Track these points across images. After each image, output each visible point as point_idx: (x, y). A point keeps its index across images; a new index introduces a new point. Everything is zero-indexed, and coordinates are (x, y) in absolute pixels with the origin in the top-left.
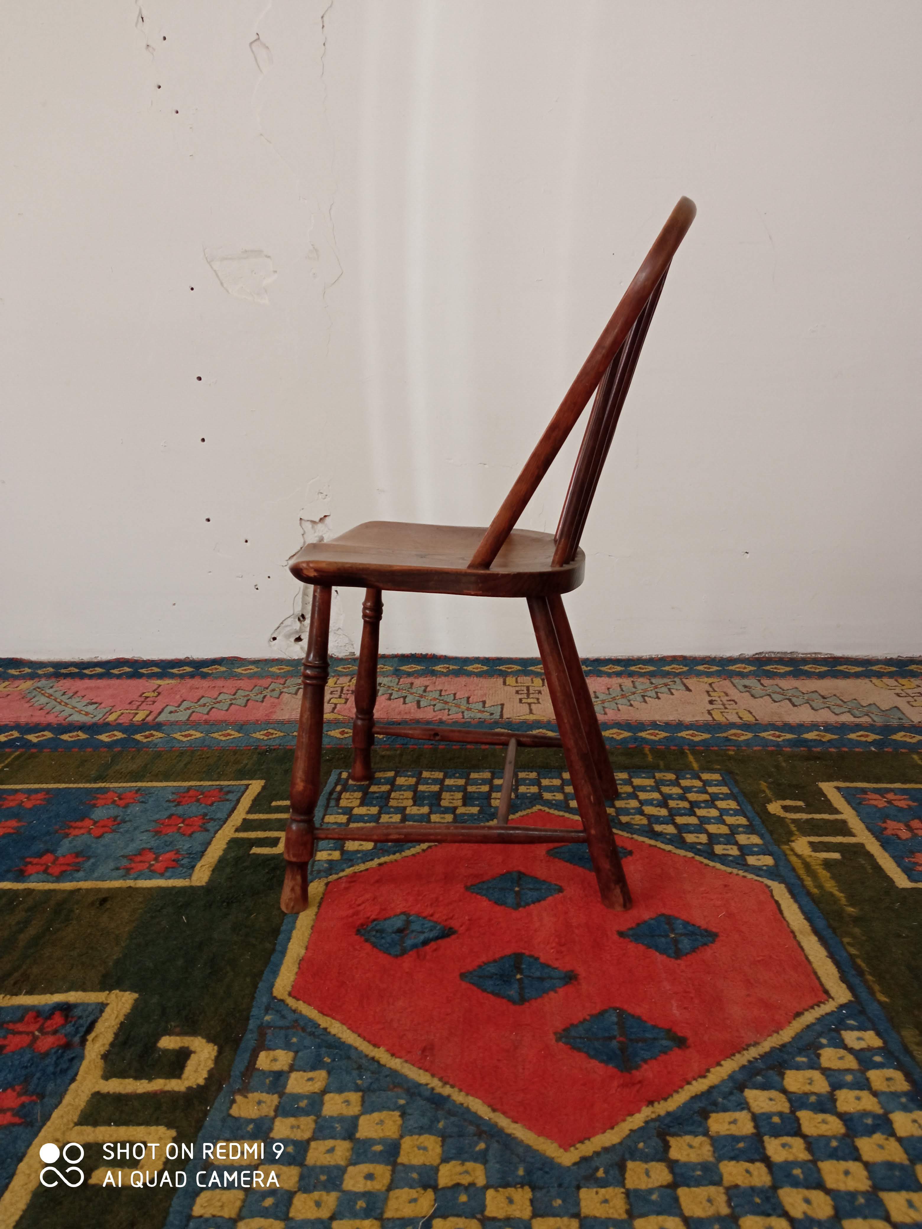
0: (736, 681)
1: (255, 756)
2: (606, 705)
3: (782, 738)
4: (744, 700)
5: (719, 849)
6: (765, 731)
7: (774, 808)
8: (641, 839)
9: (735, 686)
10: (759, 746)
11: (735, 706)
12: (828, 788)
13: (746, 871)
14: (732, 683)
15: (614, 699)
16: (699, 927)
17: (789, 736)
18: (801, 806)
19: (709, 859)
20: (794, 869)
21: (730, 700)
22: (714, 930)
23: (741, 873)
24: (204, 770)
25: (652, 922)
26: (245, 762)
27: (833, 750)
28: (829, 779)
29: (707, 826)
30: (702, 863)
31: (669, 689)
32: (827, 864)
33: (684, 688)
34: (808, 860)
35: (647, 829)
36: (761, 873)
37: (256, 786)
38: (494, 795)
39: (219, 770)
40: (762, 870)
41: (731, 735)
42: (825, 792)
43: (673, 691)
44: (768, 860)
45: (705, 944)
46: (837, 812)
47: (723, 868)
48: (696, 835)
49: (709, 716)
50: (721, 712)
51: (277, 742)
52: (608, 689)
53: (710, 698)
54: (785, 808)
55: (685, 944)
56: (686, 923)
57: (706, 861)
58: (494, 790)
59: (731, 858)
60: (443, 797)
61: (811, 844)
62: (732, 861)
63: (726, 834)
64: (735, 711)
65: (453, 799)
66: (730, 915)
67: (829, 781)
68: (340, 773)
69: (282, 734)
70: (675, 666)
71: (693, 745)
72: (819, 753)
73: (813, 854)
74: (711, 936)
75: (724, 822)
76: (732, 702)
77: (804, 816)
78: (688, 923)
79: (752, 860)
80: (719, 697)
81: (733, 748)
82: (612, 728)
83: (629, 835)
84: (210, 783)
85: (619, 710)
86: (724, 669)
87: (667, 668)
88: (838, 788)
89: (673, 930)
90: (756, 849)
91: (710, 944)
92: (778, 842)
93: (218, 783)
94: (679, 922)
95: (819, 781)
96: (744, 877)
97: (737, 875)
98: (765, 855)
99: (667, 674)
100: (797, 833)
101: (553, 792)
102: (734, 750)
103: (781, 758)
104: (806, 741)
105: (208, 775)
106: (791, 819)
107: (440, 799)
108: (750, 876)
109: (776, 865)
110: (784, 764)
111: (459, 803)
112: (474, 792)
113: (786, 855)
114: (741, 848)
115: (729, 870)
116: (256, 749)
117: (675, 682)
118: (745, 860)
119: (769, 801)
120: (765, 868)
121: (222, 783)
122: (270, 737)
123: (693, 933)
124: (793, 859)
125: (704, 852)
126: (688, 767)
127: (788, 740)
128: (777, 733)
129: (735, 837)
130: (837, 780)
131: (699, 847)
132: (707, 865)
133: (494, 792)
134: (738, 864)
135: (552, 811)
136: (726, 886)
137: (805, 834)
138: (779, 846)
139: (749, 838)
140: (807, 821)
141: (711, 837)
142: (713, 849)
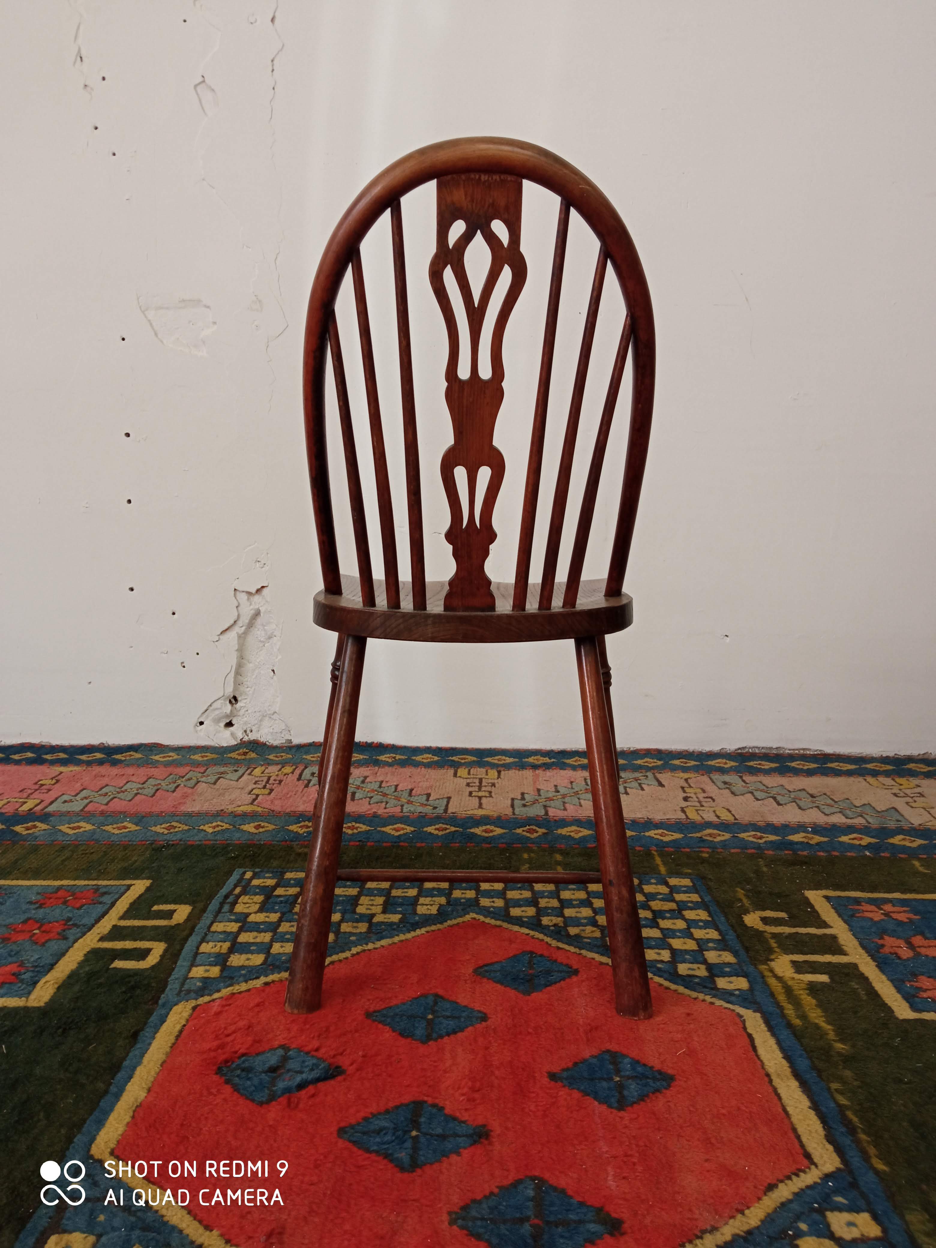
0: (716, 776)
1: (148, 852)
2: (566, 800)
3: (764, 840)
4: (724, 798)
6: (745, 831)
7: (752, 919)
8: (590, 955)
9: (713, 782)
10: (738, 848)
11: (713, 804)
12: (815, 897)
13: (715, 996)
14: (711, 779)
15: (577, 793)
16: (652, 1069)
17: (772, 838)
18: (783, 918)
19: (670, 981)
20: (772, 994)
21: (707, 797)
22: (670, 1071)
23: (708, 998)
24: (84, 867)
25: (594, 1061)
26: (135, 858)
27: (822, 854)
28: (817, 886)
29: (671, 941)
30: (661, 985)
31: (640, 784)
32: (813, 989)
33: (656, 783)
34: (790, 983)
35: (599, 943)
36: (732, 998)
37: (139, 886)
38: (422, 900)
39: (100, 868)
40: (734, 995)
41: (706, 835)
42: (812, 901)
43: (643, 786)
44: (742, 983)
45: (658, 1090)
46: (825, 925)
47: (686, 992)
48: (657, 951)
49: (683, 814)
50: (697, 810)
51: (179, 836)
52: (572, 782)
53: (685, 795)
54: (765, 920)
55: (633, 1089)
56: (636, 1062)
57: (666, 983)
58: (424, 894)
59: (697, 980)
60: (360, 902)
62: (698, 984)
63: (693, 951)
64: (713, 809)
65: (372, 905)
66: (691, 1053)
67: (817, 889)
68: (244, 873)
69: (186, 828)
70: (648, 760)
71: (661, 846)
72: (806, 857)
73: (797, 976)
74: (668, 1079)
75: (691, 936)
76: (710, 800)
77: (787, 930)
78: (638, 1062)
79: (722, 983)
80: (695, 794)
81: (707, 850)
82: (570, 826)
83: (577, 950)
84: (86, 882)
85: (581, 806)
86: (702, 764)
87: (639, 762)
88: (827, 898)
89: (618, 1072)
90: (727, 969)
91: (664, 1091)
92: (755, 962)
93: (95, 882)
94: (627, 1060)
95: (805, 889)
96: (712, 1003)
97: (704, 1000)
98: (738, 975)
99: (639, 768)
100: (777, 950)
101: (492, 898)
102: (708, 853)
103: (761, 862)
104: (792, 843)
105: (86, 873)
106: (771, 933)
107: (357, 905)
108: (719, 1002)
109: (751, 989)
110: (765, 869)
111: (379, 909)
112: (399, 897)
113: (763, 977)
114: (710, 967)
115: (694, 994)
116: (152, 844)
117: (647, 776)
118: (714, 982)
119: (747, 912)
120: (737, 992)
121: (100, 882)
122: (172, 831)
123: (644, 1076)
124: (773, 982)
125: (665, 972)
126: (655, 870)
127: (771, 842)
128: (759, 834)
129: (703, 955)
130: (827, 888)
131: (659, 966)
132: (667, 988)
133: (422, 897)
134: (705, 987)
135: (488, 920)
136: (689, 1014)
137: (787, 951)
138: (755, 965)
139: (720, 956)
140: (790, 935)
141: (674, 952)
142: (676, 968)
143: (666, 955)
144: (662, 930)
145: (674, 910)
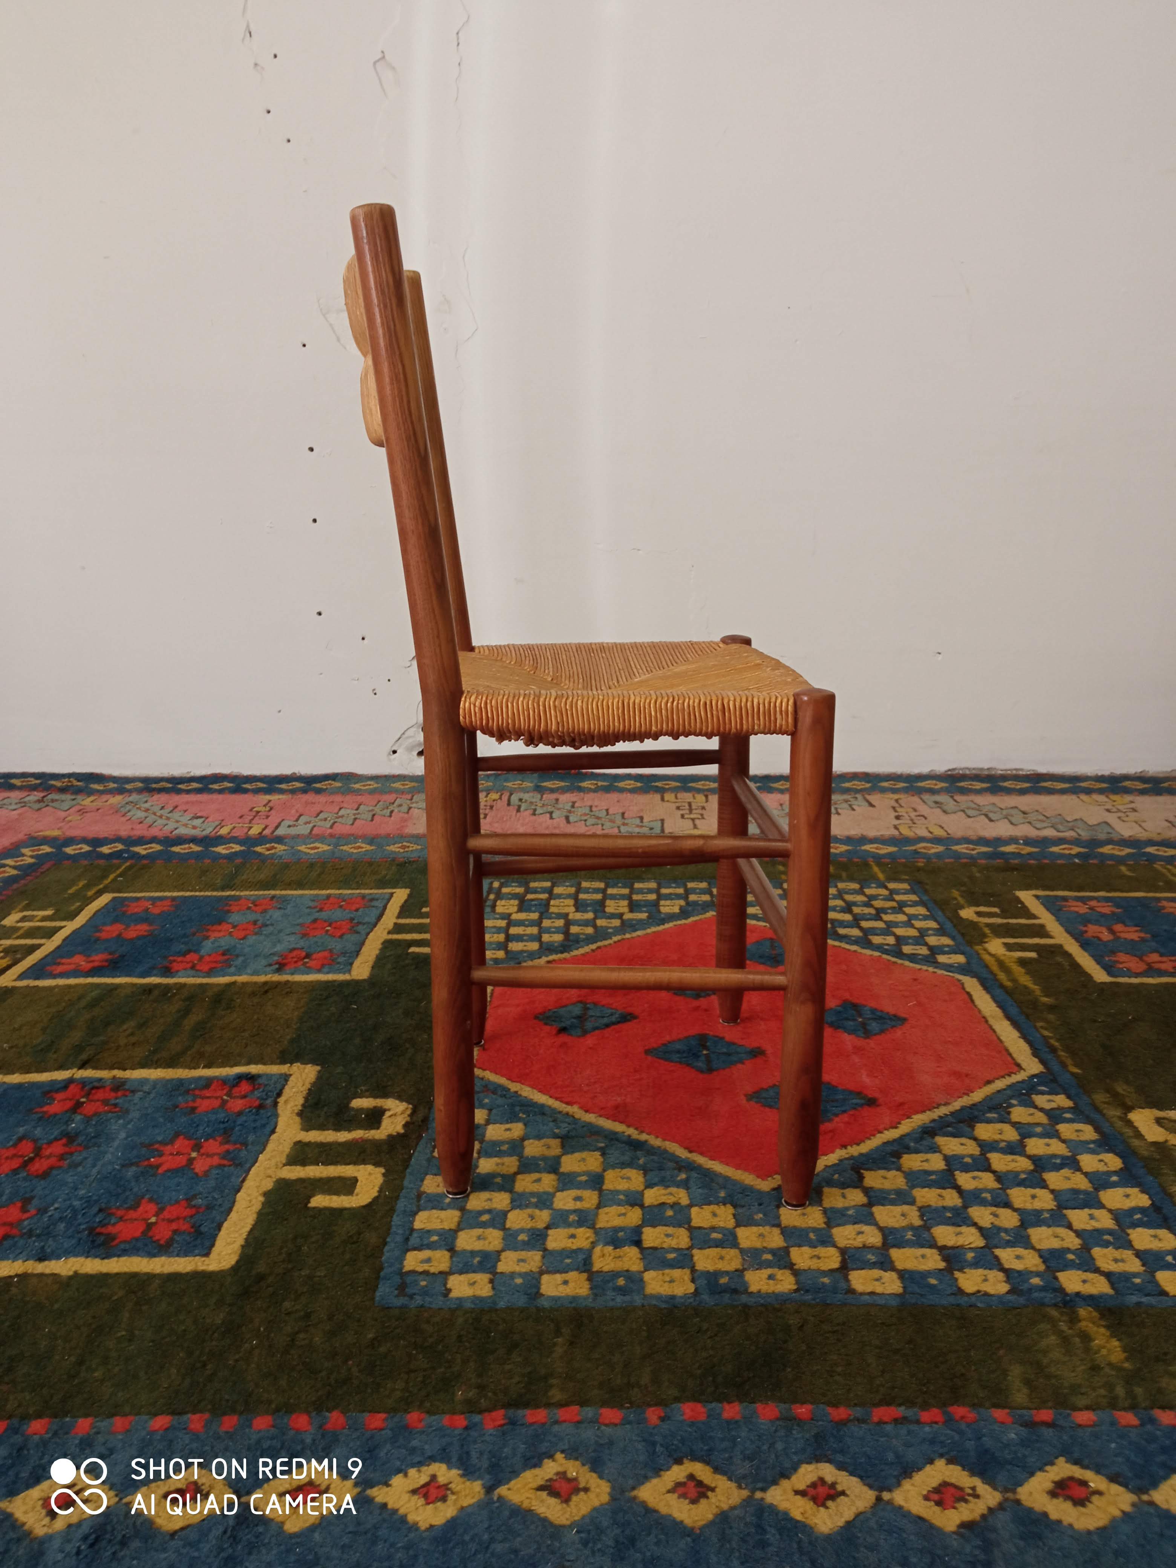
0: (926, 797)
1: (394, 867)
4: (935, 816)
5: (907, 949)
6: (958, 844)
7: (967, 913)
9: (924, 802)
10: (952, 858)
11: (925, 822)
12: (1026, 896)
13: (936, 967)
14: (921, 799)
16: (888, 1013)
17: (985, 849)
18: (995, 912)
19: (897, 957)
20: (987, 966)
21: (918, 816)
22: (902, 1015)
23: (931, 969)
24: (341, 879)
25: (838, 1009)
26: (384, 871)
27: (1033, 862)
28: (1026, 887)
29: (895, 930)
30: (889, 961)
31: (850, 805)
32: (1022, 962)
33: (867, 804)
34: (1002, 958)
35: (830, 932)
36: (952, 969)
37: (401, 894)
38: (662, 903)
39: (356, 880)
40: (953, 967)
42: (1022, 899)
43: (854, 806)
44: (960, 959)
45: (893, 1027)
46: (1035, 917)
47: (911, 965)
48: (883, 937)
49: (896, 831)
50: (910, 827)
54: (978, 914)
55: (874, 1026)
56: (874, 1010)
57: (894, 960)
58: (663, 898)
59: (920, 957)
60: (607, 903)
61: (1005, 944)
62: (921, 959)
63: (915, 937)
64: (925, 826)
65: (618, 906)
66: (920, 1004)
67: (1026, 890)
69: (419, 847)
70: (856, 782)
71: (878, 858)
72: (1017, 864)
73: (1008, 953)
74: (899, 1020)
75: (912, 926)
76: (922, 818)
77: (999, 921)
78: (876, 1009)
79: (942, 959)
80: (907, 813)
81: (923, 860)
84: (351, 891)
86: (912, 786)
87: (847, 785)
88: (1036, 896)
89: (860, 1015)
90: (946, 949)
91: (899, 1027)
92: (970, 943)
93: (358, 891)
94: (867, 1008)
95: (1015, 889)
96: (935, 973)
97: (927, 971)
98: (956, 953)
99: (847, 790)
100: (990, 935)
102: (923, 862)
103: (975, 869)
104: (1004, 853)
106: (985, 923)
108: (940, 972)
109: (968, 963)
110: (978, 875)
111: (625, 910)
112: (640, 900)
113: (978, 954)
114: (931, 948)
115: (918, 966)
116: (393, 861)
117: (856, 798)
118: (935, 958)
119: (962, 907)
120: (956, 965)
121: (364, 891)
122: (406, 849)
123: (881, 1018)
124: (986, 957)
125: (892, 951)
126: (874, 877)
127: (983, 853)
128: (971, 846)
129: (924, 939)
130: (1035, 888)
131: (886, 947)
132: (895, 963)
133: (662, 900)
134: (928, 962)
136: (915, 980)
137: (999, 936)
138: (971, 947)
139: (939, 940)
140: (1002, 925)
141: (898, 938)
142: (901, 950)
143: (891, 940)
144: (885, 922)
145: (894, 908)
